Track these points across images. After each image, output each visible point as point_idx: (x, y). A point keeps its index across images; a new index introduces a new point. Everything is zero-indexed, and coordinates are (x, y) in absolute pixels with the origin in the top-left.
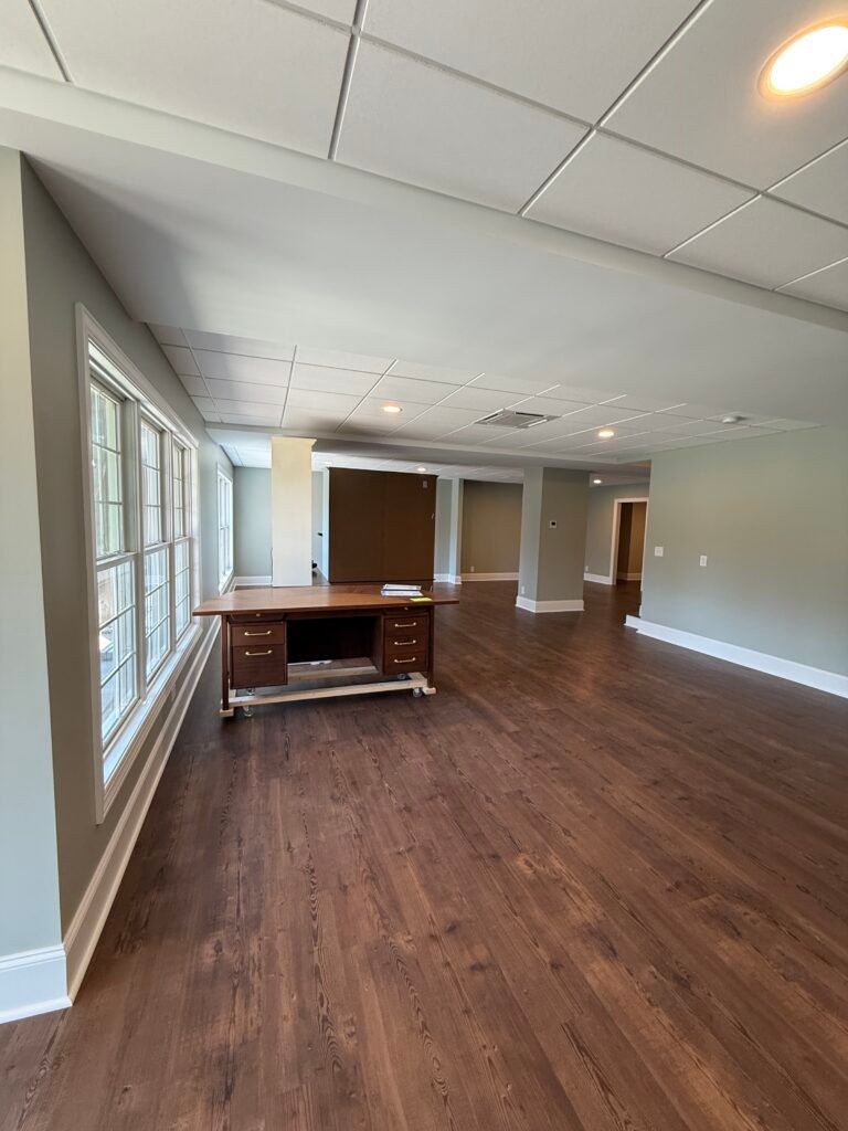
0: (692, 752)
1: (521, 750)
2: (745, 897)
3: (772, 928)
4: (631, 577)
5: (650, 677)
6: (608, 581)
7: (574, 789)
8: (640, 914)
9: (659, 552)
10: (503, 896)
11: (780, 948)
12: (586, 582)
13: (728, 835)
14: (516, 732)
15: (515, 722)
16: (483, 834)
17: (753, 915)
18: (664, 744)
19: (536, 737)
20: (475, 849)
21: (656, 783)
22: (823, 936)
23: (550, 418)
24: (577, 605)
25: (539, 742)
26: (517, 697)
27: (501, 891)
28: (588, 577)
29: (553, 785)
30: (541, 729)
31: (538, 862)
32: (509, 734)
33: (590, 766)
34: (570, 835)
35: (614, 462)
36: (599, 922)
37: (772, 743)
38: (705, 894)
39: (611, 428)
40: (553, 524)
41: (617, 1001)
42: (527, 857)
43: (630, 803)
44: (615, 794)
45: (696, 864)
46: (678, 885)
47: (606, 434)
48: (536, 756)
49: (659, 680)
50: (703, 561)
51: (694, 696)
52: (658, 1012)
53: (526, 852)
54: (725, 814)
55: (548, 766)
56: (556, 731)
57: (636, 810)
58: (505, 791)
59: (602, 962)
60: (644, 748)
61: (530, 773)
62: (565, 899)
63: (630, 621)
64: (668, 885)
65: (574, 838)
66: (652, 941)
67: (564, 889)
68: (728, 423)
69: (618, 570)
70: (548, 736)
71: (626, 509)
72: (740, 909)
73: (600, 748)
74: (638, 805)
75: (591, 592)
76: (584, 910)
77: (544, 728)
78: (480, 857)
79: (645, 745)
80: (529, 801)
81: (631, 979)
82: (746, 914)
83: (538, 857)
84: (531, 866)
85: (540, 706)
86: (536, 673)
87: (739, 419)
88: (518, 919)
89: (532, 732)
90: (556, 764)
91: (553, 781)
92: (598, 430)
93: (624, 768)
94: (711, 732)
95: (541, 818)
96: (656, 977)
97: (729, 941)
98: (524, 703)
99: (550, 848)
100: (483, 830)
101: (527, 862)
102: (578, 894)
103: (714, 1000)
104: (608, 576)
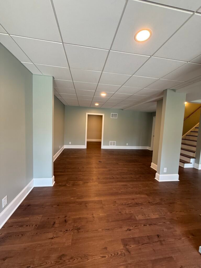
104: (85, 145)
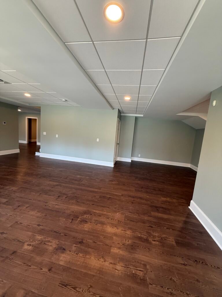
0: (64, 185)
1: (11, 207)
2: (85, 213)
3: (91, 216)
4: (33, 141)
5: (48, 168)
6: (25, 142)
7: (37, 210)
8: (67, 234)
9: (45, 133)
10: (23, 264)
11: (94, 219)
12: (19, 143)
13: (78, 201)
14: (7, 202)
15: (5, 198)
16: (5, 248)
17: (88, 216)
18: (57, 185)
19: (16, 200)
20: (3, 257)
21: (59, 197)
22: (99, 212)
23: (6, 83)
24: (17, 151)
25: (18, 201)
26: (3, 188)
27: (21, 263)
28: (20, 142)
29: (29, 213)
30: (17, 196)
31: (32, 242)
32: (4, 204)
33: (40, 201)
34: (40, 226)
35: (28, 105)
36: (58, 245)
37: (78, 176)
38: (78, 218)
39: (30, 93)
40: (5, 123)
41: (69, 262)
42: (28, 243)
43: (54, 205)
44: (50, 206)
45: (74, 212)
46: (72, 220)
47: (28, 95)
48: (19, 206)
49: (50, 169)
50: (57, 136)
51: (60, 171)
52: (79, 255)
53: (27, 241)
54: (76, 196)
55: (25, 207)
56: (23, 195)
57: (57, 207)
58: (9, 226)
59: (62, 255)
60: (53, 188)
61: (18, 214)
62: (46, 246)
63: (37, 154)
64: (70, 221)
65: (42, 226)
66: (72, 238)
67: (45, 244)
68: (63, 101)
69: (29, 139)
70: (21, 197)
71: (30, 120)
72: (85, 216)
73: (41, 194)
74: (57, 205)
75: (21, 146)
76: (53, 244)
77: (19, 196)
78: (7, 258)
79: (52, 188)
80: (21, 223)
81: (71, 252)
82: (87, 216)
83: (31, 240)
84: (30, 245)
85: (14, 188)
86: (8, 177)
87: (66, 101)
88: (32, 267)
89: (14, 199)
90: (28, 205)
91: (29, 212)
92: (25, 93)
93: (50, 196)
94: (66, 178)
95: (28, 226)
96: (76, 247)
97: (86, 225)
98: (6, 189)
99: (35, 234)
100: (4, 247)
101: (28, 245)
102: (49, 241)
103: (88, 240)
104: (26, 141)
